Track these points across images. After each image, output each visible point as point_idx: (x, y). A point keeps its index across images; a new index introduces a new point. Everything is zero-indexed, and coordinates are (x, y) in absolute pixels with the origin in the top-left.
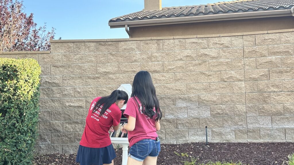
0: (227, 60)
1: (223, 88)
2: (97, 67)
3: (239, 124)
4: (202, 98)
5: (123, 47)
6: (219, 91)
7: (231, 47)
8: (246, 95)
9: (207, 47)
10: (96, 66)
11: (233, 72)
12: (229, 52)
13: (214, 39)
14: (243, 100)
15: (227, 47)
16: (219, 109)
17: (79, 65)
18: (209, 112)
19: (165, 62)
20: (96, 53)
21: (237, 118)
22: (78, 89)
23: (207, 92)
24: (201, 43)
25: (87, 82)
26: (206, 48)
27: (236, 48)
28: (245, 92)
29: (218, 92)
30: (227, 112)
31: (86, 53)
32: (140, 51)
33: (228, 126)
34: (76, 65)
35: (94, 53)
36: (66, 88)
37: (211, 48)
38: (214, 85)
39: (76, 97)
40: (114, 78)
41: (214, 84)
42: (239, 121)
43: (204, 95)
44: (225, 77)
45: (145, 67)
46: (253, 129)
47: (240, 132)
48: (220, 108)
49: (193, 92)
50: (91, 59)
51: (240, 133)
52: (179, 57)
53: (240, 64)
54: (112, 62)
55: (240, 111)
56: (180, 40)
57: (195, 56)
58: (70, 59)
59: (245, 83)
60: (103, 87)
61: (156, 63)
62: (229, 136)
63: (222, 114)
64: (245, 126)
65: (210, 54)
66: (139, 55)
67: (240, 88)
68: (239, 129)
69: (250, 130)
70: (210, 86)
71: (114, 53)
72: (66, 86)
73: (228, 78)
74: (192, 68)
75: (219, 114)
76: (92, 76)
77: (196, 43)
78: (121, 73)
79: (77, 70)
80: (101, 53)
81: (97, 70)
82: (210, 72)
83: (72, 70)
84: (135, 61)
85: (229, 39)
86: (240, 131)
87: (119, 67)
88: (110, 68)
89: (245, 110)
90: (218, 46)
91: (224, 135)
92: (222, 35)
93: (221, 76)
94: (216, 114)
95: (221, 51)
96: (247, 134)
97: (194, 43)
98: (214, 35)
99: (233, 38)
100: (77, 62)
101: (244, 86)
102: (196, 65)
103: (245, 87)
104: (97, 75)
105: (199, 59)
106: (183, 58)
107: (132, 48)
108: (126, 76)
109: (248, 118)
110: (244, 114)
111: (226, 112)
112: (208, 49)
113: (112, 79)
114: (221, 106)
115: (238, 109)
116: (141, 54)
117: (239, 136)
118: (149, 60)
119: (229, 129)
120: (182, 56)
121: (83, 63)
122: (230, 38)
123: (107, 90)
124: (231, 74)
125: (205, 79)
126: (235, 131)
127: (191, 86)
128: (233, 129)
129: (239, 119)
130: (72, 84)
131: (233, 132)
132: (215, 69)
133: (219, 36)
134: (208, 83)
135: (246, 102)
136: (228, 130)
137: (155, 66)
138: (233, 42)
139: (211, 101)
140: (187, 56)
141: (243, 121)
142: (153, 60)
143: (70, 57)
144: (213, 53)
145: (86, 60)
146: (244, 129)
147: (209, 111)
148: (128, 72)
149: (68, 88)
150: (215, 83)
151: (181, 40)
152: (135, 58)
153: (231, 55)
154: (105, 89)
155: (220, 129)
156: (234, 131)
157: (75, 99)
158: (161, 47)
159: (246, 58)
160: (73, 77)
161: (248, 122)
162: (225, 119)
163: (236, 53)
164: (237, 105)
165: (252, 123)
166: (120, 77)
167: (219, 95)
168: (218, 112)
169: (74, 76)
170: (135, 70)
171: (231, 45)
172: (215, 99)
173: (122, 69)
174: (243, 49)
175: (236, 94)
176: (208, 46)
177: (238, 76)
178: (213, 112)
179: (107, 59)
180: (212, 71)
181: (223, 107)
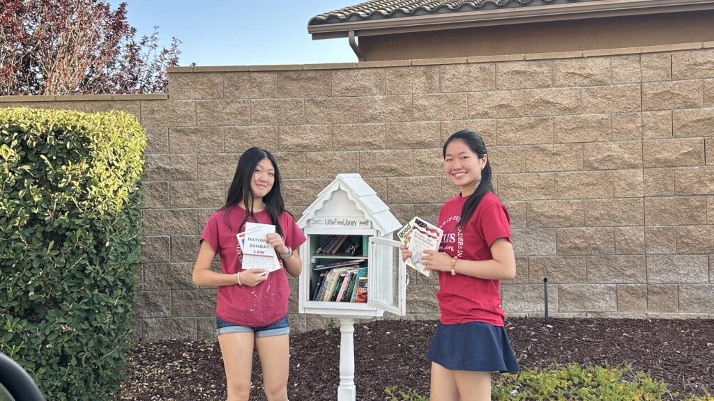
0: (600, 116)
1: (588, 184)
2: (279, 133)
3: (627, 273)
4: (536, 209)
5: (344, 84)
6: (578, 192)
7: (609, 82)
8: (646, 203)
9: (550, 83)
10: (277, 130)
11: (613, 146)
12: (605, 97)
13: (568, 63)
14: (638, 216)
15: (601, 83)
16: (579, 237)
17: (237, 127)
18: (554, 245)
19: (445, 122)
20: (276, 100)
21: (621, 258)
23: (549, 195)
24: (535, 73)
26: (548, 86)
27: (623, 86)
28: (642, 196)
29: (576, 195)
30: (598, 243)
31: (253, 100)
32: (385, 94)
33: (599, 278)
34: (230, 129)
35: (273, 99)
36: (207, 184)
37: (560, 86)
38: (567, 179)
40: (321, 159)
41: (568, 176)
42: (626, 267)
43: (542, 202)
44: (595, 158)
45: (396, 133)
46: (662, 286)
47: (628, 292)
48: (581, 233)
49: (514, 196)
50: (265, 113)
51: (628, 295)
52: (480, 109)
53: (631, 126)
54: (315, 120)
55: (629, 241)
56: (483, 65)
57: (521, 105)
58: (215, 114)
59: (645, 172)
60: (295, 182)
61: (423, 123)
62: (602, 302)
63: (586, 248)
64: (641, 280)
65: (559, 100)
66: (382, 104)
67: (632, 186)
68: (628, 287)
69: (655, 289)
70: (556, 181)
71: (320, 99)
72: (205, 180)
73: (601, 161)
74: (511, 135)
75: (579, 249)
77: (524, 72)
78: (339, 149)
79: (233, 141)
80: (289, 99)
81: (280, 139)
82: (558, 145)
83: (220, 141)
84: (373, 118)
85: (606, 62)
86: (628, 290)
87: (333, 134)
88: (312, 136)
89: (642, 239)
90: (578, 80)
91: (589, 299)
92: (587, 53)
93: (584, 156)
94: (571, 248)
95: (585, 94)
96: (647, 299)
97: (517, 72)
98: (567, 54)
99: (616, 62)
100: (233, 120)
101: (641, 179)
102: (522, 128)
103: (645, 181)
104: (279, 153)
105: (531, 113)
106: (489, 111)
107: (365, 87)
108: (348, 155)
109: (650, 259)
110: (639, 249)
111: (595, 244)
112: (554, 89)
113: (317, 162)
114: (583, 228)
115: (626, 237)
116: (386, 101)
117: (628, 302)
118: (405, 115)
119: (603, 286)
120: (488, 106)
121: (246, 123)
122: (609, 59)
123: (305, 189)
124: (610, 150)
125: (544, 163)
126: (616, 291)
127: (509, 179)
128: (612, 285)
129: (628, 262)
130: (221, 174)
131: (612, 293)
132: (571, 138)
133: (581, 56)
134: (553, 173)
135: (646, 220)
136: (600, 287)
137: (420, 131)
138: (617, 70)
139: (559, 217)
140: (501, 106)
141: (636, 266)
142: (416, 116)
143: (215, 109)
144: (565, 97)
145: (253, 117)
146: (639, 287)
147: (552, 241)
148: (354, 144)
149: (211, 184)
150: (568, 173)
151: (487, 66)
152: (371, 111)
153: (611, 102)
154: (298, 188)
155: (580, 284)
156: (613, 289)
158: (437, 84)
159: (647, 110)
160: (222, 157)
161: (651, 269)
162: (591, 262)
163: (623, 98)
164: (622, 228)
165: (659, 272)
166: (335, 157)
167: (578, 203)
168: (576, 244)
169: (224, 154)
170: (370, 140)
171: (611, 77)
172: (568, 212)
173: (339, 138)
174: (639, 87)
175: (620, 199)
176: (553, 80)
177: (626, 156)
178: (562, 244)
179: (303, 113)
180: (563, 143)
181: (588, 231)
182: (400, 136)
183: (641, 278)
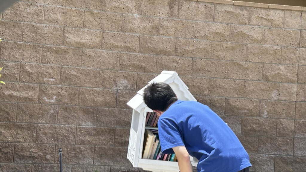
0: (275, 47)
1: (263, 90)
2: (64, 32)
3: (282, 148)
4: (231, 103)
5: (114, 3)
6: (258, 95)
7: (282, 26)
8: (297, 105)
9: (247, 22)
10: (63, 30)
11: (282, 67)
12: (279, 35)
13: (259, 11)
14: (291, 113)
15: (278, 26)
16: (256, 124)
17: (34, 24)
18: (240, 127)
19: (179, 39)
20: (64, 8)
21: (280, 139)
22: (27, 67)
23: (240, 95)
24: (239, 14)
25: (44, 56)
26: (246, 24)
27: (290, 30)
28: (295, 100)
29: (256, 96)
30: (267, 128)
31: (47, 6)
32: (141, 14)
33: (265, 150)
34: (28, 25)
35: (62, 7)
36: (7, 64)
37: (253, 25)
38: (252, 85)
39: (23, 82)
40: (93, 54)
41: (252, 83)
42: (282, 145)
43: (236, 99)
44: (270, 74)
45: (146, 43)
46: (302, 158)
47: (281, 161)
48: (257, 121)
49: (219, 93)
50: (55, 16)
51: (281, 162)
52: (203, 33)
53: (292, 56)
54: (91, 26)
55: (286, 129)
56: (207, 4)
57: (228, 34)
58: (18, 12)
59: (298, 86)
60: (73, 69)
61: (165, 38)
62: (266, 166)
63: (259, 131)
65: (252, 34)
66: (139, 21)
67: (290, 94)
68: (282, 157)
69: (298, 160)
70: (245, 86)
71: (95, 11)
72: (6, 60)
73: (273, 77)
74: (220, 53)
75: (255, 131)
76: (55, 47)
77: (232, 12)
78: (106, 49)
79: (29, 34)
80: (73, 9)
81: (64, 36)
82: (248, 63)
83: (20, 33)
84: (132, 30)
85: (281, 13)
86: (283, 160)
87: (103, 38)
88: (88, 37)
89: (293, 128)
90: (264, 22)
91: (258, 164)
92: (271, 5)
93: (263, 71)
94: (250, 130)
95: (267, 32)
96: (292, 166)
97: (228, 12)
98: (259, 5)
99: (288, 14)
100: (31, 18)
101: (295, 90)
102: (227, 49)
103: (297, 92)
104: (63, 47)
105: (234, 40)
106: (208, 35)
107: (129, 8)
108: (112, 54)
109: (296, 141)
110: (291, 134)
111: (265, 128)
112: (249, 26)
113: (90, 56)
114: (258, 118)
115: (284, 126)
116: (142, 20)
117: (281, 167)
118: (153, 31)
119: (267, 156)
120: (208, 32)
121: (40, 22)
122: (283, 12)
123: (79, 75)
124: (279, 69)
125: (239, 73)
126: (274, 159)
127: (217, 82)
128: (272, 156)
129: (283, 141)
130: (18, 57)
131: (272, 160)
132: (257, 60)
133: (268, 7)
134: (243, 81)
135: (296, 116)
136: (266, 157)
137: (163, 43)
138: (287, 20)
139: (245, 109)
140: (216, 33)
141: (288, 144)
142: (161, 32)
143: (19, 9)
144: (256, 34)
145: (46, 18)
146: (288, 158)
147: (239, 125)
148: (118, 47)
149: (10, 64)
150: (253, 82)
151: (209, 5)
152: (131, 25)
153: (282, 39)
154: (75, 73)
156: (273, 158)
157: (22, 84)
158: (176, 13)
159: (302, 47)
160: (21, 45)
161: (296, 147)
162: (261, 140)
163: (290, 38)
164: (281, 120)
165: (300, 149)
166: (103, 54)
167: (257, 102)
168: (253, 128)
169: (22, 43)
170: (129, 45)
171: (284, 24)
172: (251, 107)
173: (107, 41)
174: (299, 32)
175: (282, 102)
176: (250, 20)
177: (288, 74)
178: (245, 127)
179: (83, 20)
180: (251, 62)
181: (262, 120)
182: (149, 44)
183: (290, 152)
